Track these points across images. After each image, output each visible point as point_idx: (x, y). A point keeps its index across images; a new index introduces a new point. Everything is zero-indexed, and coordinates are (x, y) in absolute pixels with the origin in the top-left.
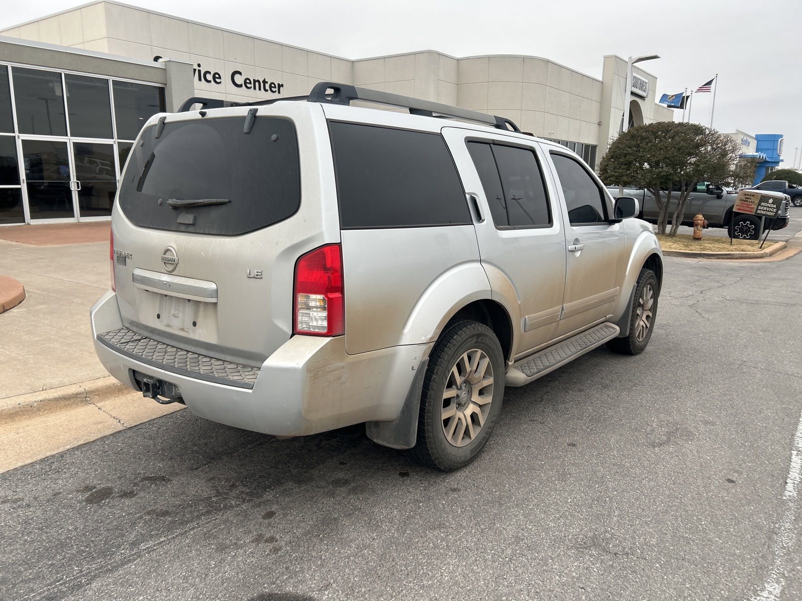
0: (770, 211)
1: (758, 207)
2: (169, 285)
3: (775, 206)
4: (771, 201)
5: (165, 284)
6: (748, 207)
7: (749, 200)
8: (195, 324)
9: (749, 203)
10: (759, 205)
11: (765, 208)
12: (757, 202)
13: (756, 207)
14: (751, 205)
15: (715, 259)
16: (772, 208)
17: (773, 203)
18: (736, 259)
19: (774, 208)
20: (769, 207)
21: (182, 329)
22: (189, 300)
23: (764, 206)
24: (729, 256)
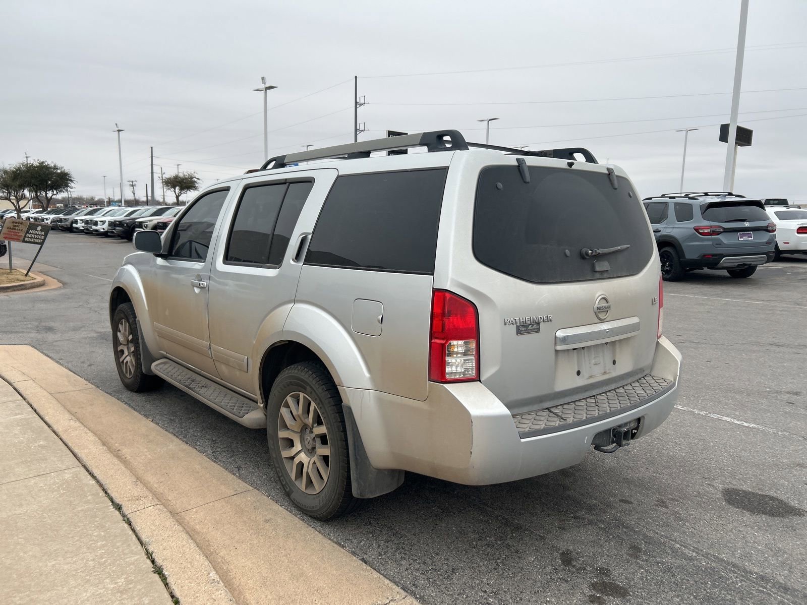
0: (38, 239)
1: (26, 235)
2: (612, 332)
3: (43, 233)
4: (39, 228)
5: (608, 332)
6: (16, 235)
7: (16, 228)
8: (614, 362)
9: (16, 231)
10: (28, 232)
11: (33, 236)
12: (25, 229)
13: (23, 235)
14: (19, 233)
15: (11, 291)
16: (40, 235)
17: (41, 230)
18: (29, 289)
19: (42, 235)
20: (36, 234)
21: (605, 373)
22: (606, 343)
23: (32, 234)
24: (22, 287)
